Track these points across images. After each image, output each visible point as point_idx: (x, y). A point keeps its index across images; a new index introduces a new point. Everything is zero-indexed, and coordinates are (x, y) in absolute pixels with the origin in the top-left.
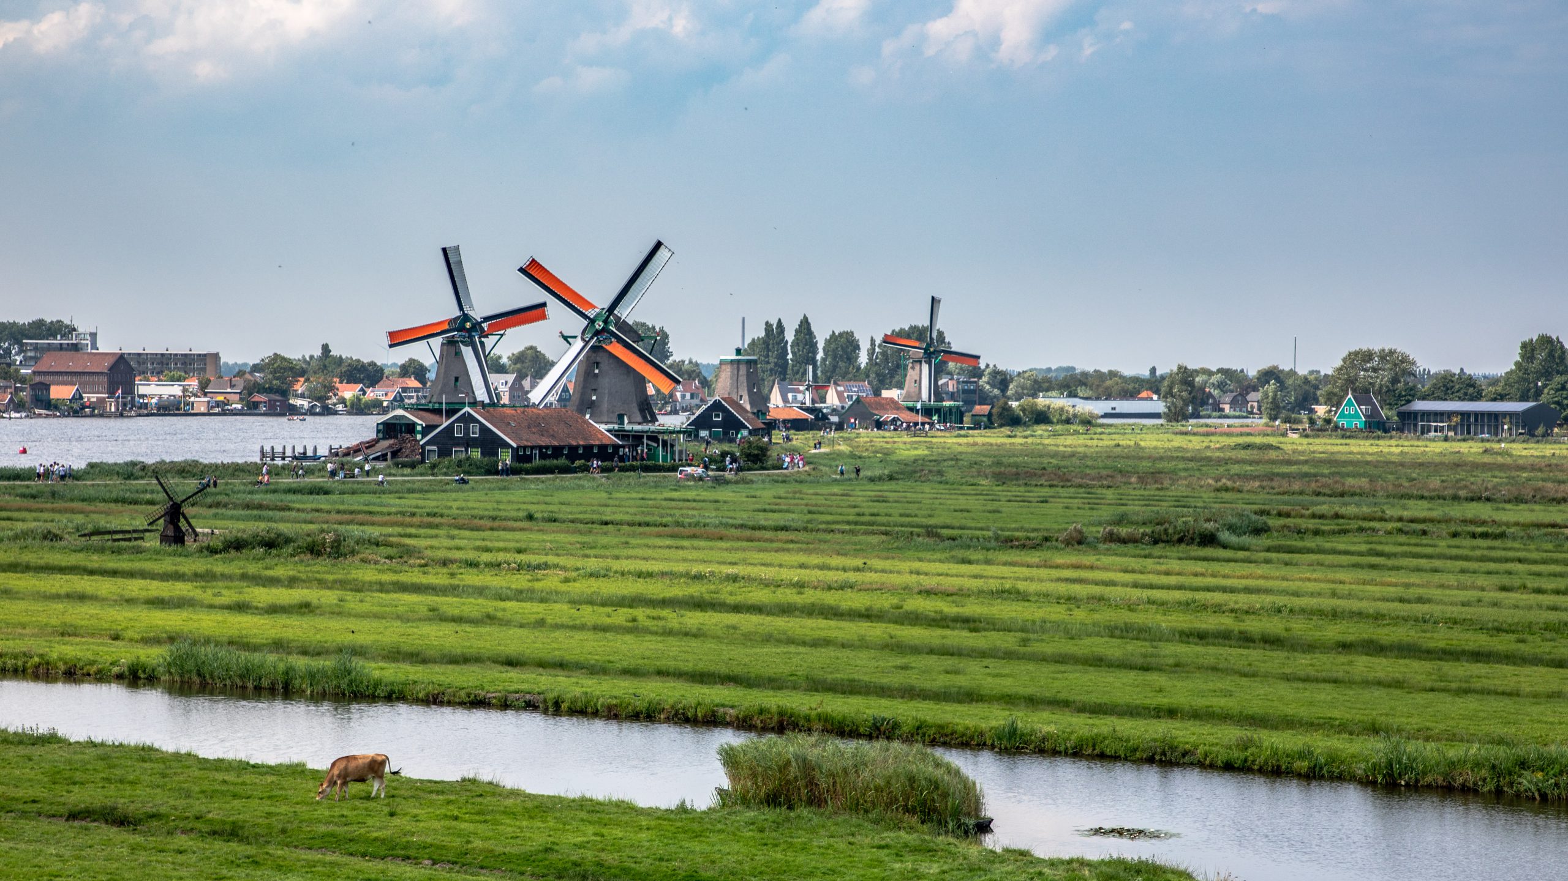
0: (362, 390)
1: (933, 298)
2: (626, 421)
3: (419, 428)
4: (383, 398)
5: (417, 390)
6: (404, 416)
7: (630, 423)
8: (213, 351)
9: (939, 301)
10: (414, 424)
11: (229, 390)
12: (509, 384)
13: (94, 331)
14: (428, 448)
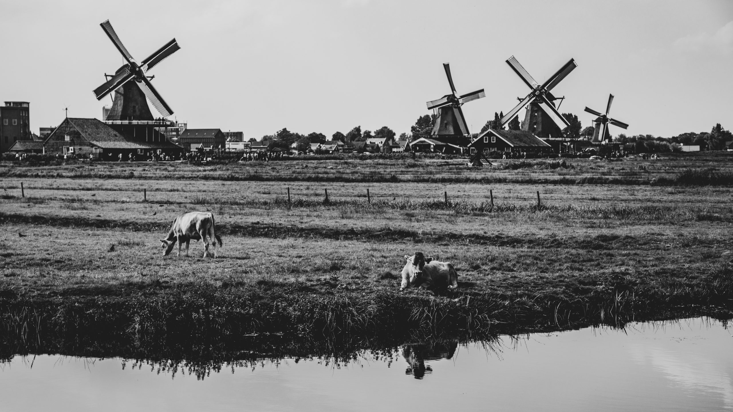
0: (319, 146)
1: (611, 95)
2: (550, 136)
3: (432, 146)
4: (330, 149)
5: (342, 146)
6: (424, 141)
7: (552, 137)
8: (240, 131)
9: (613, 97)
10: (430, 145)
11: (262, 146)
12: (383, 143)
13: (185, 123)
14: (471, 148)
